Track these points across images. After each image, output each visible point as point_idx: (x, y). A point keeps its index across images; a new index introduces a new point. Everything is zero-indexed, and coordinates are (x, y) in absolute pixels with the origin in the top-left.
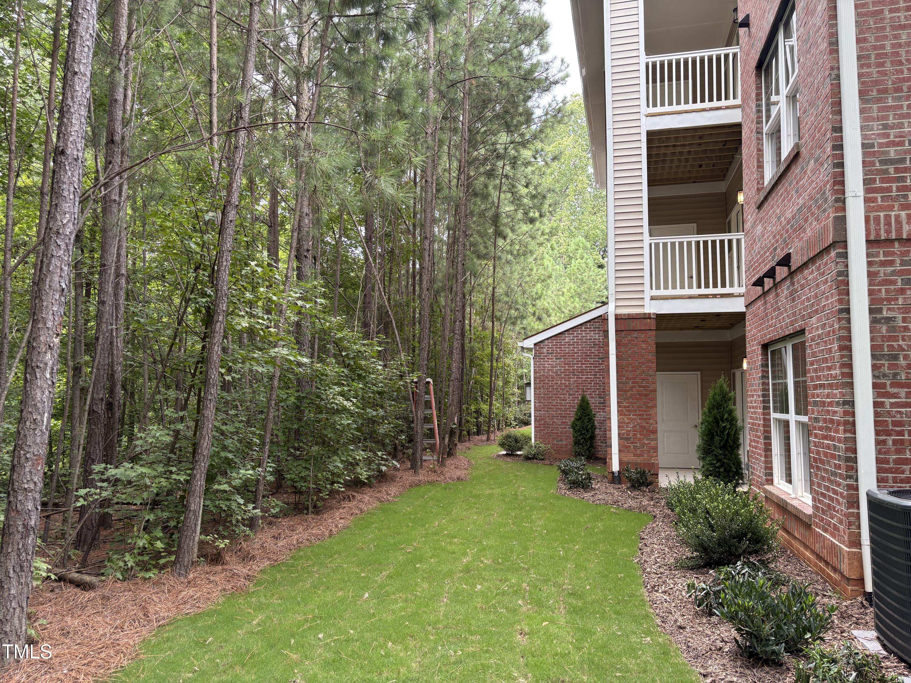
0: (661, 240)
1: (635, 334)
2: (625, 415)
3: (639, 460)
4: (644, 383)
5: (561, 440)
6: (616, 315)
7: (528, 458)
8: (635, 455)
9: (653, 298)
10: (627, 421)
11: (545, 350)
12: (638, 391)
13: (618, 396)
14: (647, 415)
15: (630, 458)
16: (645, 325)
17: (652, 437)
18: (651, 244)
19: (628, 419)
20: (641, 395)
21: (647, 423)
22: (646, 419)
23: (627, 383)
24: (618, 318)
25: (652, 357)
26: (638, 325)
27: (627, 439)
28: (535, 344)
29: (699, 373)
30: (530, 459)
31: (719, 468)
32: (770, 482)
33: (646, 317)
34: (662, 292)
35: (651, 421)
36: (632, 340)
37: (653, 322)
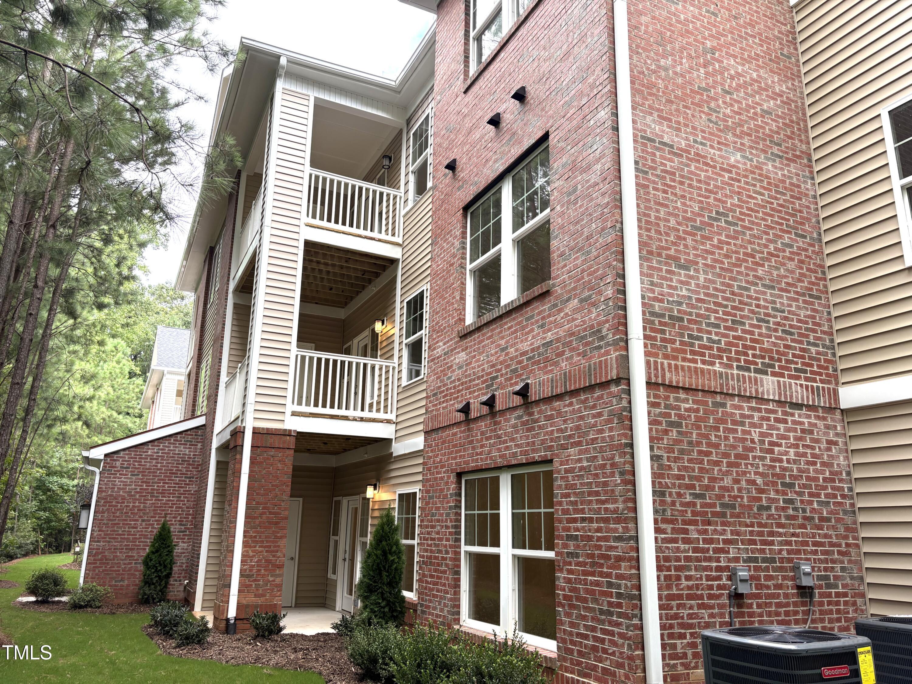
0: (308, 354)
1: (272, 452)
2: (250, 547)
3: (260, 601)
4: (276, 509)
5: (122, 580)
6: (254, 428)
7: (76, 606)
8: (256, 596)
9: (294, 414)
10: (251, 554)
11: (118, 464)
12: (268, 518)
13: (246, 523)
14: (275, 547)
15: (251, 599)
16: (284, 442)
17: (278, 572)
18: (297, 356)
19: (253, 551)
20: (270, 523)
21: (274, 556)
22: (273, 551)
23: (257, 508)
24: (256, 432)
25: (288, 479)
26: (276, 442)
27: (248, 576)
28: (106, 455)
29: (301, 499)
30: (81, 607)
31: (384, 608)
32: (457, 621)
33: (286, 433)
34: (303, 408)
35: (279, 554)
36: (268, 459)
37: (293, 440)
